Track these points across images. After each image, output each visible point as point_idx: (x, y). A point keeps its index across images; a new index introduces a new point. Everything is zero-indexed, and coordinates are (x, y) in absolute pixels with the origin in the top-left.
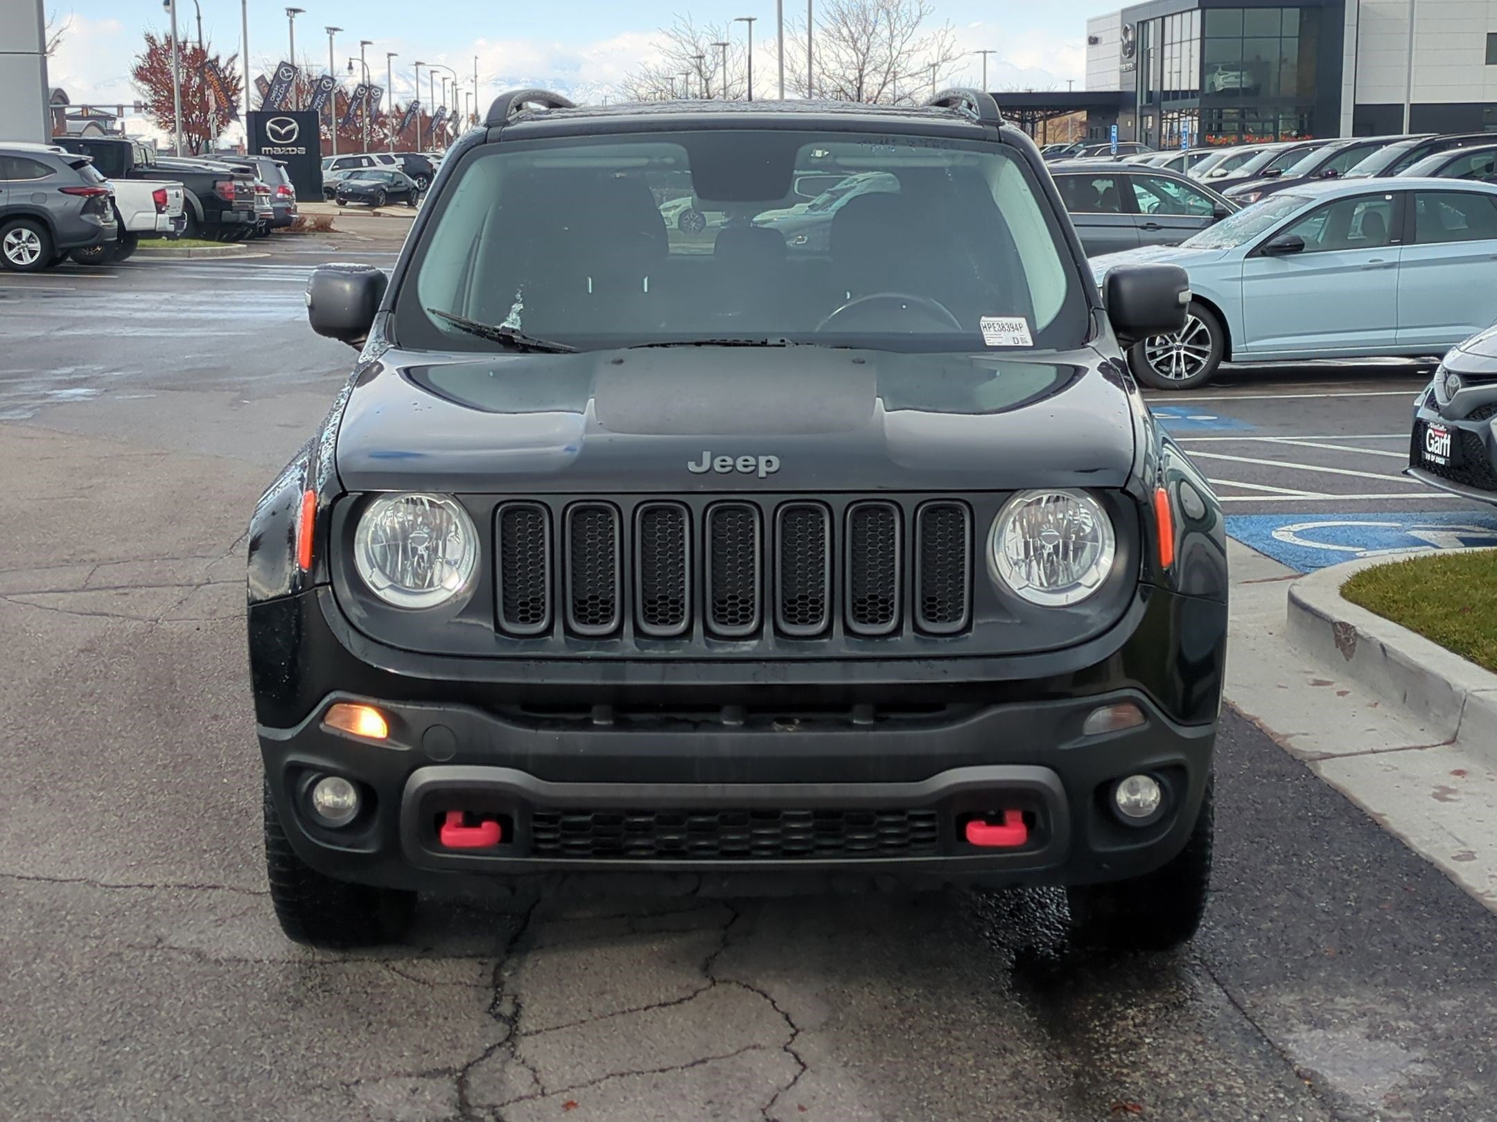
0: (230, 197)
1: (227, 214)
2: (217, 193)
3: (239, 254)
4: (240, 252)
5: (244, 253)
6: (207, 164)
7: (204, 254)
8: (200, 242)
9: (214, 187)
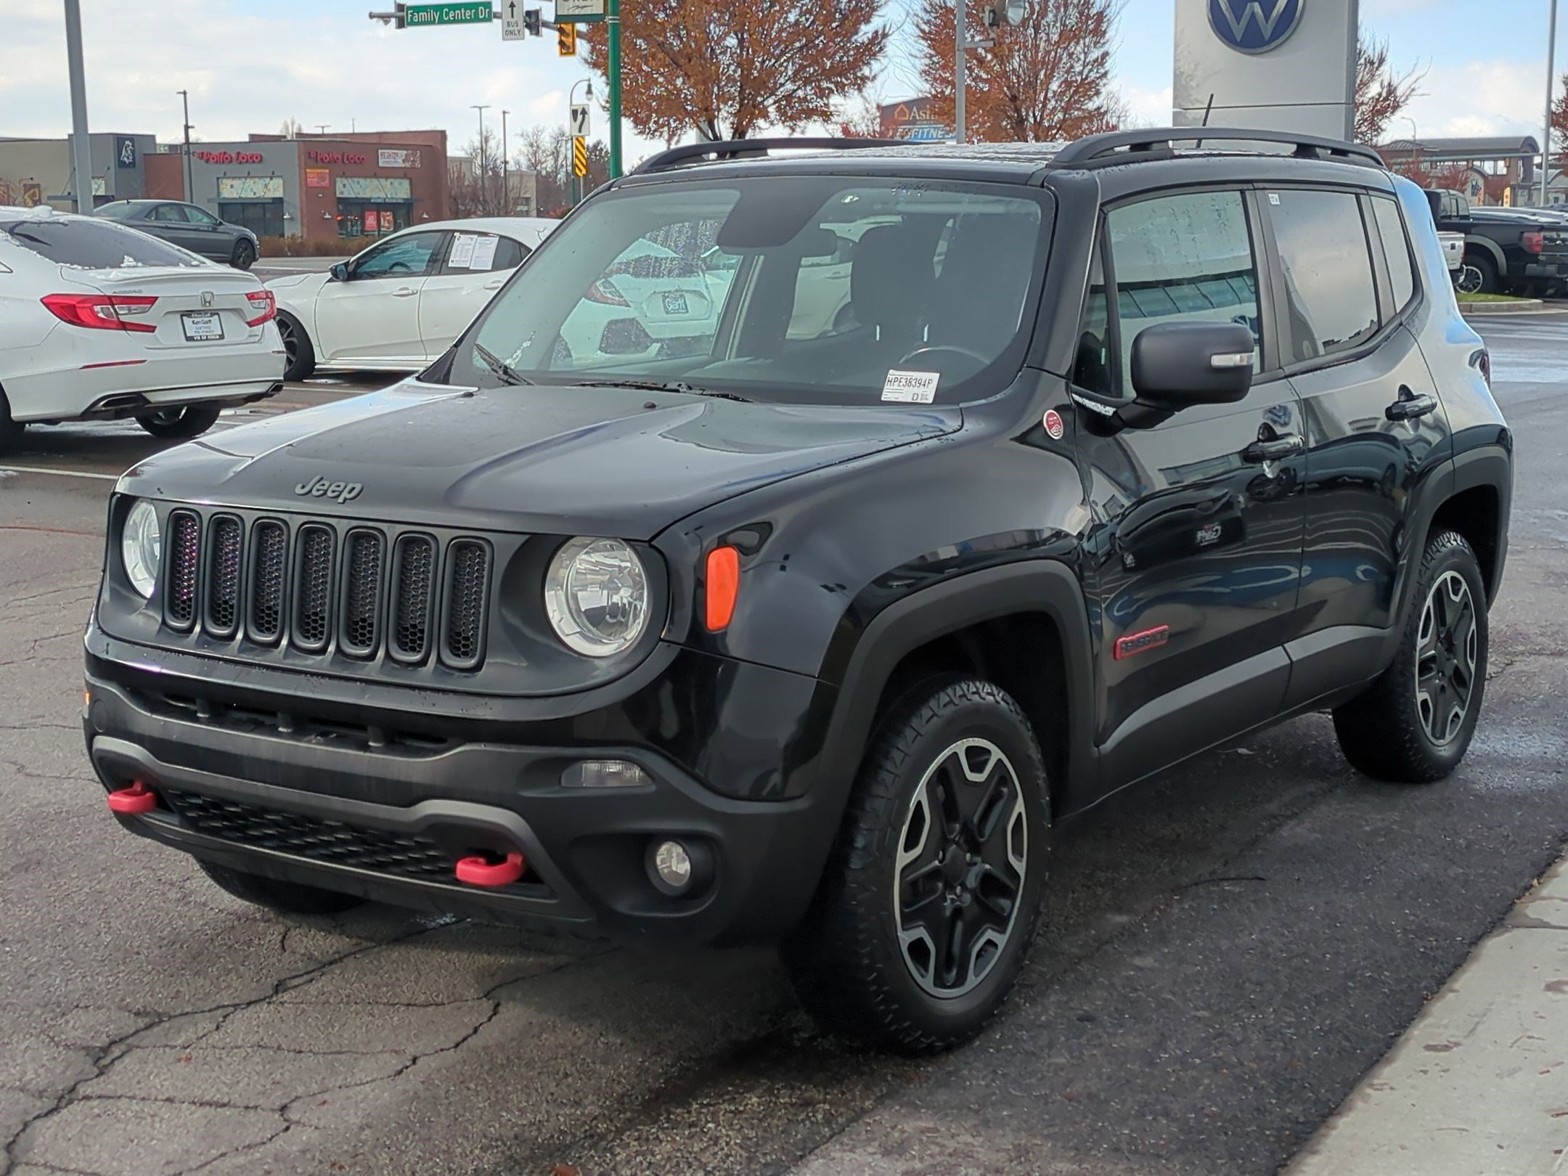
0: (1537, 249)
1: (1532, 268)
2: (1524, 245)
3: (1530, 310)
4: (1531, 308)
5: (1537, 309)
6: (1534, 214)
7: (1488, 309)
8: (1491, 297)
9: (1520, 239)
